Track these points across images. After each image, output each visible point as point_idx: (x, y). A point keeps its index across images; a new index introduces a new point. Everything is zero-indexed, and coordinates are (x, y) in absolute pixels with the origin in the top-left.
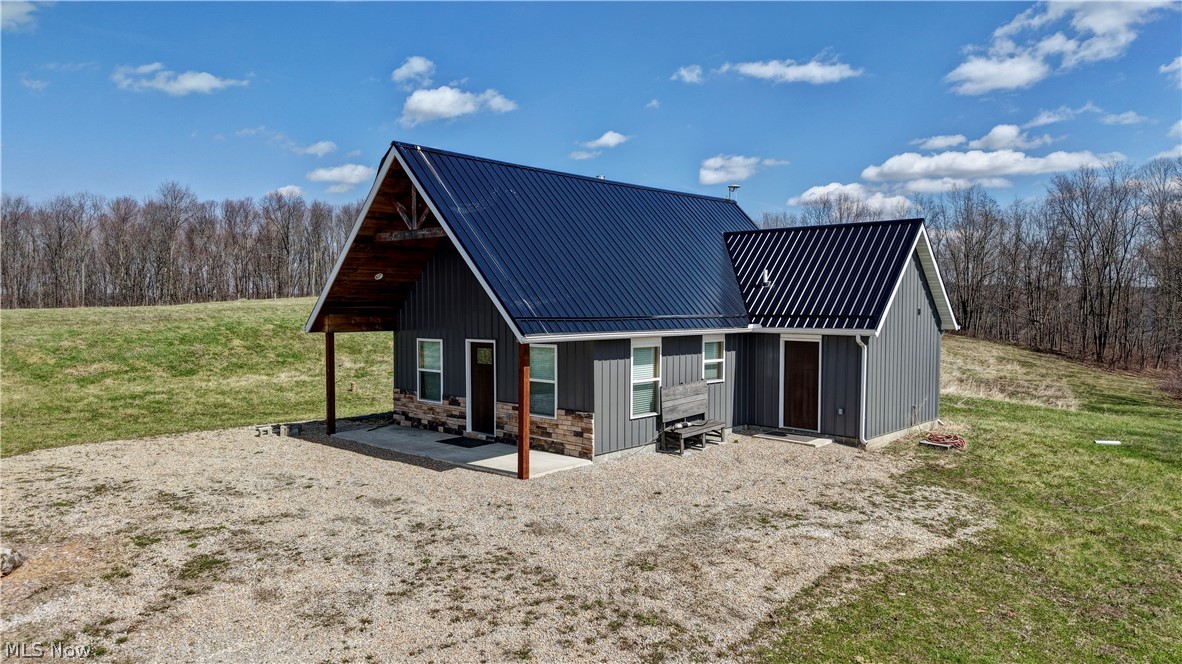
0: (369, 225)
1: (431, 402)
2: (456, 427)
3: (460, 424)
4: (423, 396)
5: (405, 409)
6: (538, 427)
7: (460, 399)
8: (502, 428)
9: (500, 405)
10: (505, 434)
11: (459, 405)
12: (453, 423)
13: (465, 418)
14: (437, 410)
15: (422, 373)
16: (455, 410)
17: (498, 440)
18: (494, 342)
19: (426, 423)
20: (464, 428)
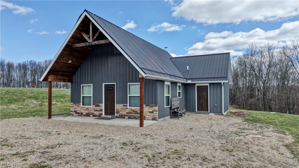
0: (71, 41)
1: (87, 107)
2: (98, 114)
3: (100, 113)
4: (83, 105)
5: (75, 110)
6: (134, 111)
7: (100, 104)
8: (119, 113)
9: (118, 105)
10: (120, 115)
11: (100, 106)
12: (97, 113)
13: (102, 111)
14: (90, 109)
15: (83, 97)
16: (98, 108)
17: (116, 117)
18: (115, 83)
19: (85, 114)
20: (102, 114)
